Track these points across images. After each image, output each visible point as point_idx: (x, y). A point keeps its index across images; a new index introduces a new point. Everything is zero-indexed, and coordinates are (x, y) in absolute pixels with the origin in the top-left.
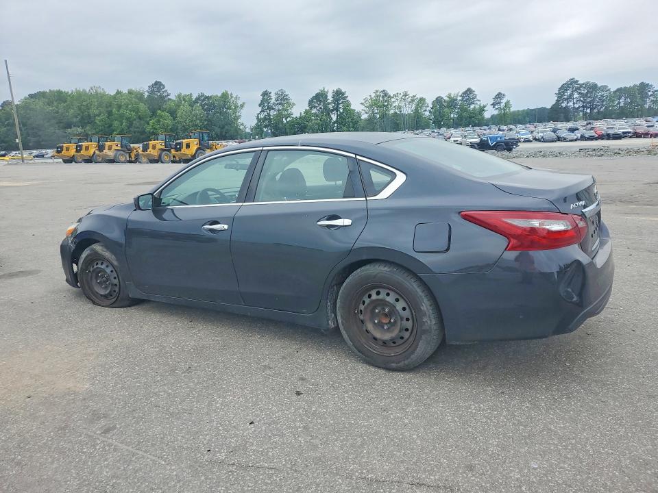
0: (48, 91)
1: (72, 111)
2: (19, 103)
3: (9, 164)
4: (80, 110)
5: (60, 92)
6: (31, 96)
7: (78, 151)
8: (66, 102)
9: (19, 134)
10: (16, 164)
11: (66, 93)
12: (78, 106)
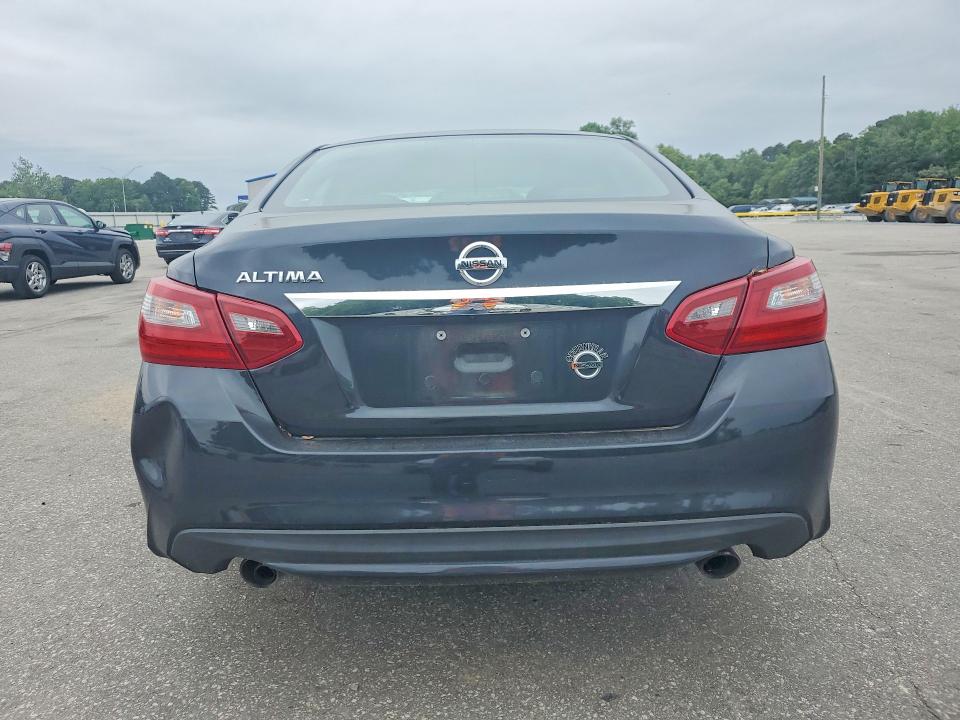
0: (905, 114)
1: (935, 142)
2: (858, 136)
3: (798, 222)
4: (949, 139)
5: (922, 113)
6: (879, 124)
7: (889, 203)
8: (928, 128)
9: (820, 181)
10: (806, 221)
11: (933, 115)
12: (948, 133)
